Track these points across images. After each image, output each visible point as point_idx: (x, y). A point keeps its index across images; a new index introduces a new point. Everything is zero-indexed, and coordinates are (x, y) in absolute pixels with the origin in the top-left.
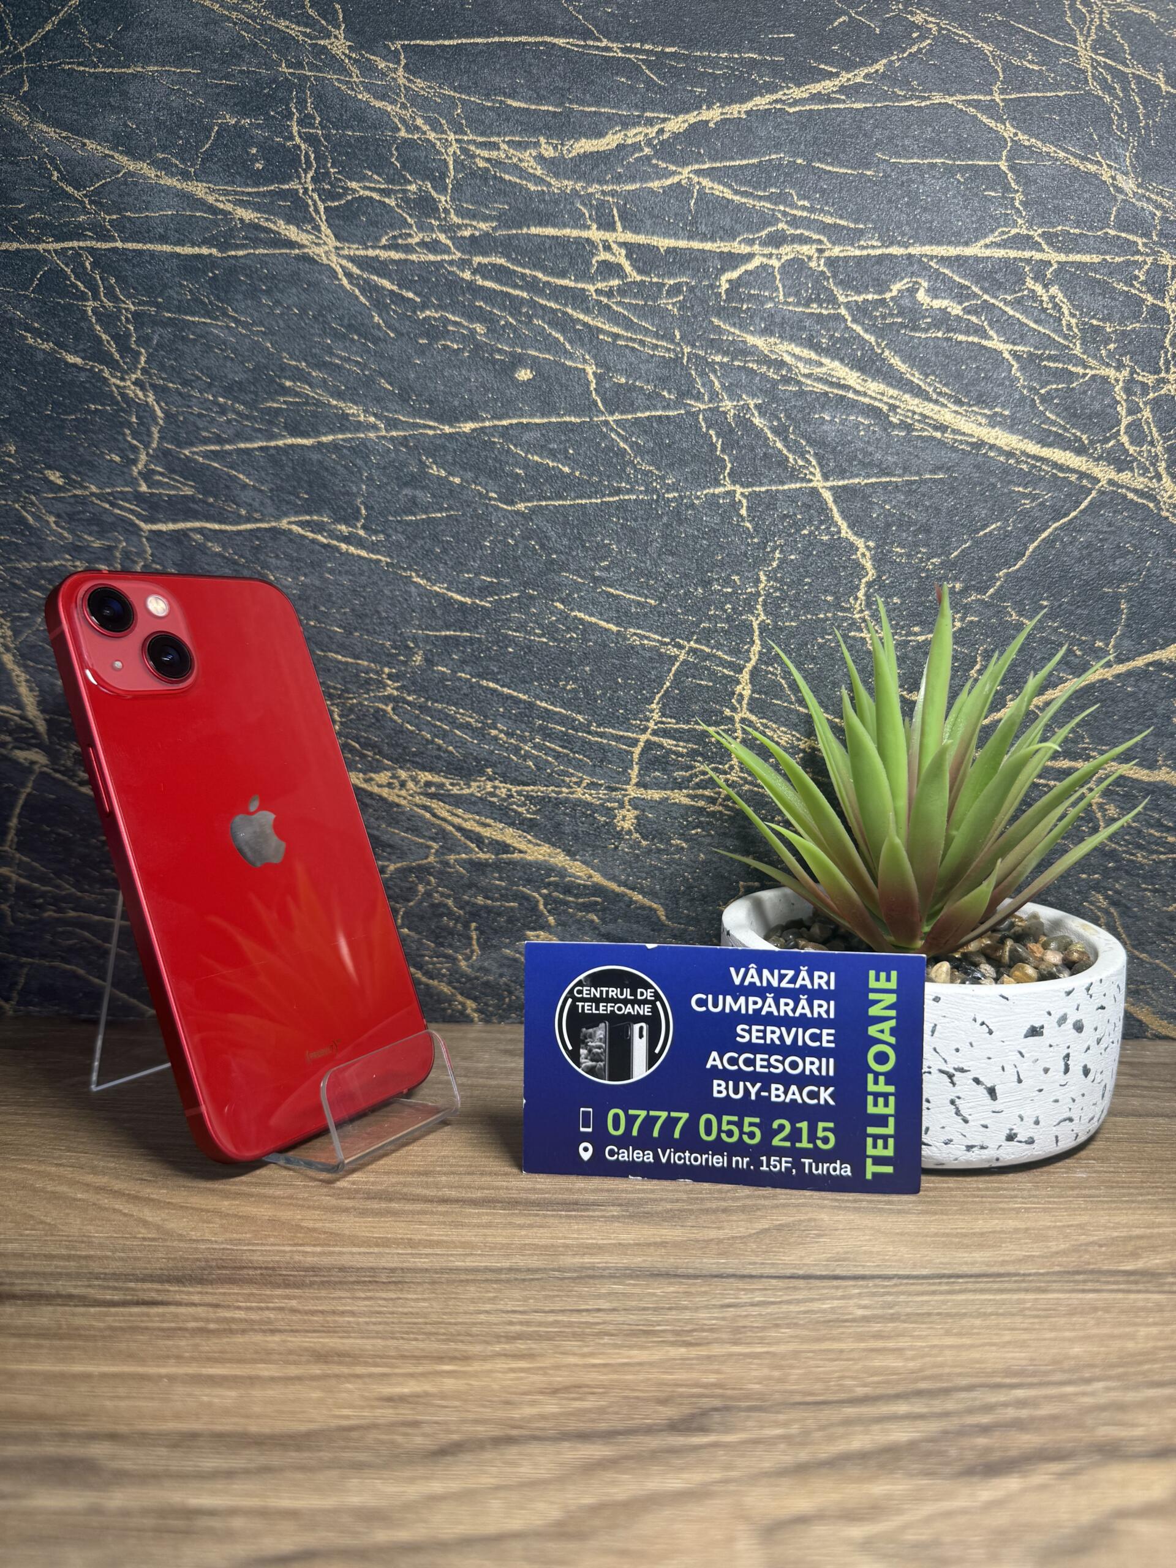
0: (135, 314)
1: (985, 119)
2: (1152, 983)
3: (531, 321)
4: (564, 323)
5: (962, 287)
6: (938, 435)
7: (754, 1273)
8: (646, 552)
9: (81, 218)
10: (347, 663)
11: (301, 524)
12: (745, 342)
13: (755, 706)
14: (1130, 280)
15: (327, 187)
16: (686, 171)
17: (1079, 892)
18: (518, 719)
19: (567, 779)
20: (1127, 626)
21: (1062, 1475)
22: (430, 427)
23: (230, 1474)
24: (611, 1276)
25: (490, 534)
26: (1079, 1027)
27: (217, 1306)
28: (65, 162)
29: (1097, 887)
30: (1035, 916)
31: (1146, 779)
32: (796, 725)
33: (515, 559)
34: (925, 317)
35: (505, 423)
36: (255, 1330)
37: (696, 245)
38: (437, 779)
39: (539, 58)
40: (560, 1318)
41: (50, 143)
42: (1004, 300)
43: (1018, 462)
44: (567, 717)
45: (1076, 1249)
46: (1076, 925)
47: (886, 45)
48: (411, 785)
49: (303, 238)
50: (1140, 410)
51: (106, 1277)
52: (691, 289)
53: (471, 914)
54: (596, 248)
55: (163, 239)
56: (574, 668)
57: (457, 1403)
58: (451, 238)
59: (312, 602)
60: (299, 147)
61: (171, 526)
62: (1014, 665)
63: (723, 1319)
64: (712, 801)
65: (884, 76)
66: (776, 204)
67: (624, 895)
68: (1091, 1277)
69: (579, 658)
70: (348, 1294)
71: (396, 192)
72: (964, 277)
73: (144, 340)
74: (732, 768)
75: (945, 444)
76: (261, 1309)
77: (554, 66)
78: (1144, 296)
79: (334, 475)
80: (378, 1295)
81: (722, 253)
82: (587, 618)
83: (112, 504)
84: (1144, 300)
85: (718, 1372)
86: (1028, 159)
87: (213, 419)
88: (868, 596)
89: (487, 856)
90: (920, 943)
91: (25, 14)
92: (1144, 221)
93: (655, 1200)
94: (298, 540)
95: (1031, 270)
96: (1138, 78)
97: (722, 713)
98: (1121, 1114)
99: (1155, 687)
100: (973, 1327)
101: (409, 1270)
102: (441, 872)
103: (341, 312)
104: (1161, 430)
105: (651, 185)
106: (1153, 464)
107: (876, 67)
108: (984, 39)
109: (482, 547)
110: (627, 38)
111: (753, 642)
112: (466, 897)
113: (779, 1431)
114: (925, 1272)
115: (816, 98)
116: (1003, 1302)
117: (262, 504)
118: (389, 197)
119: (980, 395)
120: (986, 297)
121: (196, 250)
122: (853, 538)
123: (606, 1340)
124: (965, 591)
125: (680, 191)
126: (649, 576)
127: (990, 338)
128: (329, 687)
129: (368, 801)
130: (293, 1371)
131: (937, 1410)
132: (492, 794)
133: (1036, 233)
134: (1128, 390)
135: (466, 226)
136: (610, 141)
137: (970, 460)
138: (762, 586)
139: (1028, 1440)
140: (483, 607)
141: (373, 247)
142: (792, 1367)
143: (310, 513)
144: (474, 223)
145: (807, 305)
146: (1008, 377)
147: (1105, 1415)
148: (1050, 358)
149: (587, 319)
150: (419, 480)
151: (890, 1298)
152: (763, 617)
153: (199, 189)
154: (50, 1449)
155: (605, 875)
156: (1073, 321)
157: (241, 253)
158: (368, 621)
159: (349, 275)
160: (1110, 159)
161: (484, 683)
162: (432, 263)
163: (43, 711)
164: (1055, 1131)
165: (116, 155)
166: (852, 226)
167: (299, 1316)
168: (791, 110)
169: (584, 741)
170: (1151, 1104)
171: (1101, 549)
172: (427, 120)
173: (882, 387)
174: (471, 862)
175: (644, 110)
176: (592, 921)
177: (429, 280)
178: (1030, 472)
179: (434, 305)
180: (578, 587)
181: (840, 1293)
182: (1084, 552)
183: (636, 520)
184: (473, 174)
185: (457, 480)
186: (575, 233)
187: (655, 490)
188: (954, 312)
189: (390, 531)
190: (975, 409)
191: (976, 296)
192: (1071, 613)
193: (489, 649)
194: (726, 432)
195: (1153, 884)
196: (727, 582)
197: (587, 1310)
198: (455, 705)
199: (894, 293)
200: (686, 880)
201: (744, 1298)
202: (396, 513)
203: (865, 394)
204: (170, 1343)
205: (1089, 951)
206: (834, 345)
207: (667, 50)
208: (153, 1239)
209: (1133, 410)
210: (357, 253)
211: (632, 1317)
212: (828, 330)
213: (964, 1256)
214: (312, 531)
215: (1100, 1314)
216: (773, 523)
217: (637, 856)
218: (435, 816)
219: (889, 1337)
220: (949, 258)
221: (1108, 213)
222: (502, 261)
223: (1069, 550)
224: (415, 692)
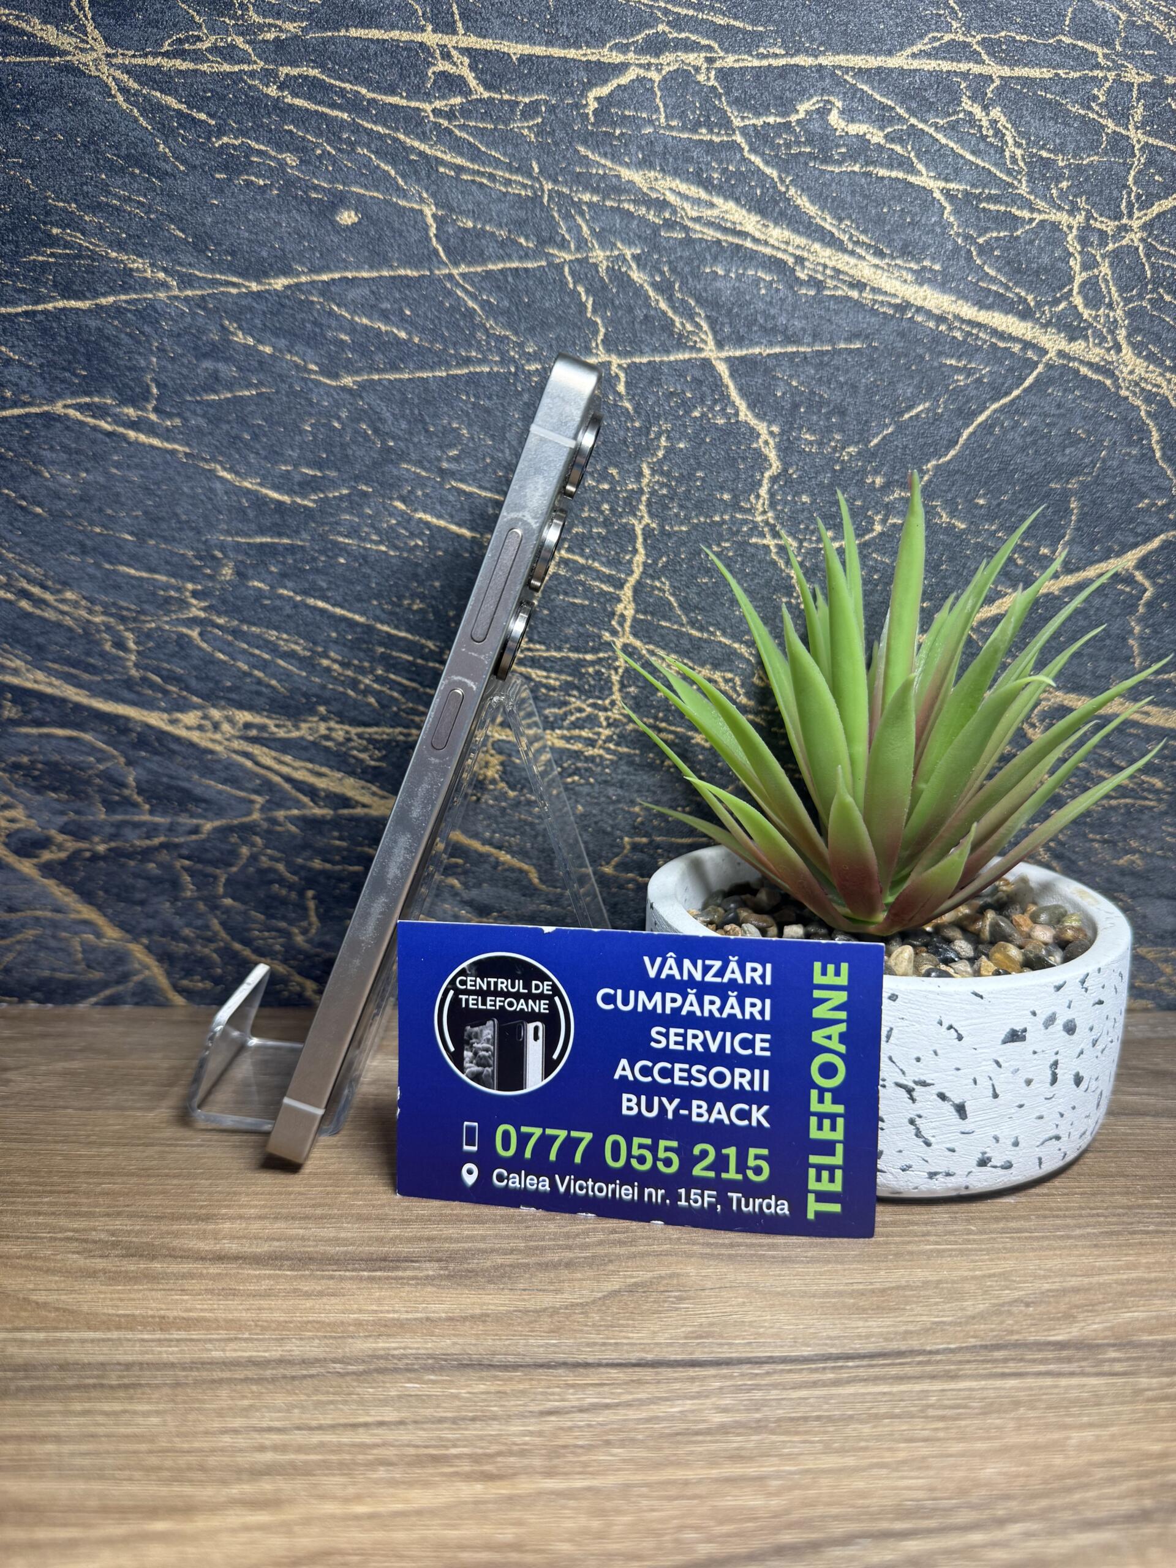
3: (353, 150)
4: (396, 154)
5: (884, 107)
6: (855, 294)
7: (590, 1361)
8: (504, 438)
10: (141, 579)
11: (79, 407)
12: (618, 177)
13: (640, 629)
14: (1087, 101)
18: (354, 646)
19: (417, 719)
20: (1078, 529)
22: (234, 285)
24: (407, 1370)
25: (311, 414)
32: (687, 651)
33: (343, 446)
34: (838, 146)
35: (325, 277)
37: (557, 52)
38: (258, 719)
40: (328, 1438)
42: (936, 126)
43: (950, 329)
44: (415, 643)
45: (998, 1311)
48: (226, 727)
49: (65, 42)
50: (1096, 265)
52: (552, 109)
53: (307, 880)
54: (432, 55)
56: (421, 583)
58: (249, 42)
59: (96, 504)
63: (540, 1434)
64: (591, 743)
67: (489, 855)
68: (1012, 1353)
69: (427, 571)
70: (60, 1407)
72: (886, 94)
74: (613, 702)
75: (863, 306)
78: (1103, 122)
79: (117, 345)
80: (98, 1406)
81: (589, 62)
82: (434, 521)
84: (1103, 127)
85: (519, 1523)
88: (772, 494)
89: (324, 812)
92: (1105, 26)
93: (484, 1251)
94: (77, 427)
95: (968, 87)
97: (600, 637)
99: (1108, 603)
100: (860, 1438)
102: (269, 832)
103: (116, 139)
104: (1121, 290)
109: (302, 432)
111: (635, 551)
112: (300, 861)
114: (806, 1351)
116: (901, 1397)
117: (30, 382)
119: (906, 245)
120: (913, 121)
122: (753, 422)
123: (381, 1473)
124: (887, 487)
127: (919, 173)
128: (121, 608)
129: (175, 747)
132: (327, 738)
133: (974, 40)
134: (1083, 240)
135: (270, 25)
137: (892, 325)
138: (645, 481)
140: (305, 507)
141: (155, 55)
142: (618, 1512)
143: (89, 394)
144: (279, 23)
145: (694, 130)
146: (939, 223)
148: (990, 198)
149: (423, 147)
150: (220, 350)
152: (647, 520)
155: (465, 832)
156: (1019, 152)
158: (164, 526)
159: (124, 90)
161: (311, 601)
162: (229, 74)
166: (749, 28)
171: (1047, 436)
173: (787, 234)
174: (304, 819)
176: (452, 887)
177: (223, 98)
178: (965, 341)
179: (232, 130)
180: (421, 482)
181: (695, 1388)
182: (1028, 440)
183: (490, 398)
185: (268, 350)
186: (406, 36)
187: (513, 360)
188: (875, 140)
189: (188, 414)
190: (899, 262)
191: (901, 119)
192: (1012, 514)
193: (314, 559)
194: (597, 289)
196: (604, 476)
197: (366, 1425)
198: (276, 628)
199: (802, 115)
201: (573, 1399)
202: (195, 392)
203: (766, 243)
206: (728, 180)
209: (1089, 264)
210: (135, 61)
211: (419, 1435)
212: (721, 162)
213: (860, 1325)
214: (93, 417)
215: (1022, 1410)
216: (657, 402)
217: (504, 809)
218: (257, 763)
219: (751, 1459)
220: (868, 70)
221: (1062, 15)
222: (314, 72)
223: (1010, 436)
224: (226, 613)
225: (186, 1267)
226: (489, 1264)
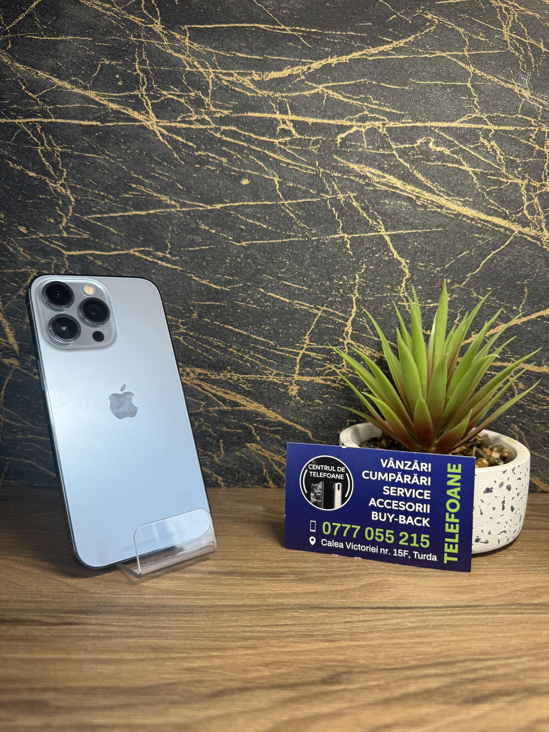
0: (61, 153)
1: (460, 63)
2: (540, 466)
3: (248, 157)
4: (264, 158)
5: (450, 141)
6: (439, 210)
7: (359, 606)
8: (303, 265)
9: (36, 108)
11: (139, 252)
12: (349, 167)
13: (354, 337)
14: (528, 138)
15: (152, 93)
16: (321, 87)
17: (506, 424)
18: (242, 343)
19: (266, 372)
20: (528, 299)
21: (510, 703)
22: (201, 207)
23: (112, 708)
24: (292, 608)
25: (229, 256)
26: (509, 488)
27: (103, 625)
28: (28, 81)
29: (514, 421)
30: (486, 436)
31: (537, 371)
32: (373, 346)
33: (241, 268)
34: (433, 155)
35: (236, 204)
36: (122, 637)
37: (326, 121)
38: (204, 372)
39: (251, 34)
40: (268, 629)
41: (21, 72)
42: (470, 148)
43: (476, 223)
44: (265, 342)
45: (511, 593)
46: (506, 440)
47: (414, 29)
48: (192, 374)
49: (141, 117)
50: (533, 199)
51: (50, 611)
52: (324, 142)
53: (220, 435)
54: (279, 122)
55: (74, 118)
56: (269, 319)
57: (220, 671)
58: (210, 118)
60: (139, 75)
61: (78, 253)
62: (475, 318)
63: (346, 628)
64: (334, 381)
65: (413, 43)
66: (363, 102)
67: (292, 426)
68: (518, 607)
69: (271, 314)
70: (166, 618)
71: (184, 96)
72: (451, 137)
73: (65, 165)
74: (343, 366)
75: (442, 214)
76: (125, 626)
77: (259, 38)
78: (534, 146)
79: (155, 228)
80: (180, 618)
81: (338, 125)
82: (275, 296)
83: (50, 242)
84: (534, 148)
85: (344, 654)
86: (480, 82)
87: (98, 203)
88: (407, 285)
89: (228, 408)
90: (433, 449)
91: (9, 12)
92: (534, 111)
93: (311, 572)
94: (139, 259)
95: (482, 134)
96: (531, 45)
97: (338, 340)
98: (528, 528)
99: (540, 328)
100: (464, 631)
101: (195, 606)
102: (206, 416)
103: (159, 152)
104: (543, 208)
105: (304, 93)
106: (539, 224)
107: (410, 39)
108: (460, 26)
109: (225, 263)
110: (293, 25)
111: (353, 307)
112: (218, 427)
113: (375, 683)
114: (440, 605)
115: (382, 53)
116: (477, 619)
117: (121, 242)
118: (181, 98)
119: (459, 192)
120: (461, 146)
121: (90, 123)
122: (399, 258)
123: (290, 639)
124: (452, 283)
125: (318, 96)
126: (304, 276)
127: (463, 165)
130: (141, 656)
131: (449, 672)
132: (230, 379)
133: (484, 116)
134: (527, 189)
135: (218, 112)
136: (285, 73)
137: (454, 222)
138: (357, 281)
139: (492, 686)
140: (226, 291)
141: (174, 122)
142: (379, 651)
143: (144, 247)
144: (222, 111)
145: (378, 150)
146: (472, 183)
147: (529, 673)
148: (491, 174)
149: (275, 156)
150: (195, 231)
151: (424, 618)
152: (357, 295)
153: (92, 94)
154: (24, 696)
155: (283, 417)
156: (502, 157)
157: (111, 124)
158: (171, 297)
159: (162, 135)
160: (518, 82)
161: (226, 326)
162: (202, 129)
163: (16, 340)
164: (499, 537)
165: (52, 78)
166: (399, 112)
167: (143, 630)
168: (370, 59)
169: (274, 354)
170: (542, 524)
171: (515, 264)
172: (200, 62)
173: (413, 188)
174: (220, 411)
175: (301, 58)
176: (277, 439)
177: (200, 137)
178: (482, 227)
179: (203, 149)
180: (270, 281)
181: (400, 615)
182: (507, 265)
183: (298, 250)
184: (221, 88)
185: (214, 231)
186: (269, 115)
187: (307, 236)
188: (446, 153)
189: (182, 255)
190: (456, 198)
191: (456, 145)
192: (502, 293)
193: (228, 310)
194: (340, 209)
195: (540, 420)
196: (341, 279)
197: (281, 625)
198: (213, 337)
199: (419, 144)
200: (322, 419)
201: (355, 618)
202: (185, 247)
203: (405, 191)
204: (81, 643)
205: (512, 452)
206: (390, 168)
207: (312, 30)
208: (72, 593)
209: (530, 199)
210: (167, 124)
211: (302, 628)
212: (388, 161)
213: (458, 597)
214: (145, 255)
215: (523, 624)
216: (362, 252)
217: (299, 408)
218: (203, 389)
219: (424, 637)
220: (444, 128)
221: (517, 107)
222: (235, 128)
223: (500, 264)
224: (194, 331)
225: (198, 575)
226: (313, 576)
